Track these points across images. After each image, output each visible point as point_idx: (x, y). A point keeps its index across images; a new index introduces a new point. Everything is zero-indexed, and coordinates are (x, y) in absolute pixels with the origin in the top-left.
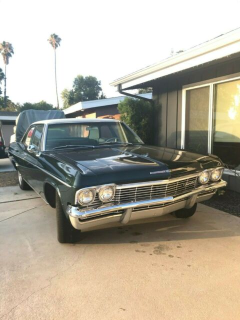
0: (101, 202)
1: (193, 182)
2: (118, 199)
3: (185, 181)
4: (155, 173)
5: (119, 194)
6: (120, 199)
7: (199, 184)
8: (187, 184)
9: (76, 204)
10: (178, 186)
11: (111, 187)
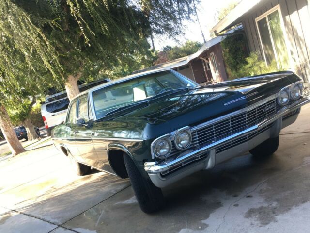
0: (179, 150)
1: (272, 106)
2: (196, 143)
3: (263, 106)
4: (229, 103)
5: (196, 138)
6: (199, 143)
7: (280, 107)
8: (267, 110)
9: (153, 158)
10: (258, 113)
11: (185, 131)
